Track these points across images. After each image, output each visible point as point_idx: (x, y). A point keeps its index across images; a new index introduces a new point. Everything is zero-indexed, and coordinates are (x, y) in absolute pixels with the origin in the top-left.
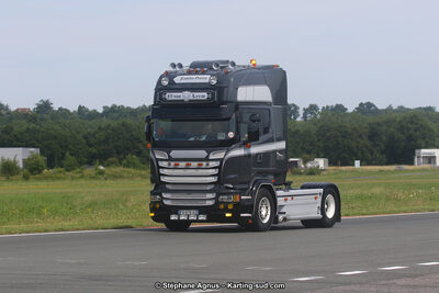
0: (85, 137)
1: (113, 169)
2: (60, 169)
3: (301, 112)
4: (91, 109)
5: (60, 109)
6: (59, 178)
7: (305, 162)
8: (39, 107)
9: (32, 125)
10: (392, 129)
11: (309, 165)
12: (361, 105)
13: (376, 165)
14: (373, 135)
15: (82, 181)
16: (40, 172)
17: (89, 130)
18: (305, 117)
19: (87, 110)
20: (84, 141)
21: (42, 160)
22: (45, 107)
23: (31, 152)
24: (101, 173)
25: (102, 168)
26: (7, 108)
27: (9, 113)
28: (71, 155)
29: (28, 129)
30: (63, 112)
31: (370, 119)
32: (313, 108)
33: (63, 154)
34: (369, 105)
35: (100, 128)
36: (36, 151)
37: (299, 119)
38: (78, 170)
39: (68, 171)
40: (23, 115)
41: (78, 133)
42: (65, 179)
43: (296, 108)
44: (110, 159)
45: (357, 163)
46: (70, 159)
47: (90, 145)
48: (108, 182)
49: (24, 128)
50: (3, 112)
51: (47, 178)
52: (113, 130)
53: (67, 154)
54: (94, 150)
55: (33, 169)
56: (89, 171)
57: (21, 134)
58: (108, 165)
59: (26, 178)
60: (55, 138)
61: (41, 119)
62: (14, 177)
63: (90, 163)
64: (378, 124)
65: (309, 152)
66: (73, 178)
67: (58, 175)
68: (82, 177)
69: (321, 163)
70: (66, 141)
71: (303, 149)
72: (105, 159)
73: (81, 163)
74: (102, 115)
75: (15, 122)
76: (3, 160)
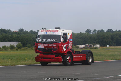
0: (33, 39)
2: (26, 47)
3: (92, 32)
4: (34, 31)
5: (25, 31)
6: (26, 50)
7: (93, 46)
9: (18, 35)
10: (117, 36)
11: (95, 46)
12: (108, 30)
13: (113, 46)
14: (112, 38)
16: (21, 48)
17: (34, 37)
18: (93, 33)
20: (32, 40)
21: (21, 45)
22: (21, 30)
23: (18, 43)
26: (11, 31)
27: (12, 32)
28: (29, 43)
29: (17, 37)
30: (26, 32)
31: (111, 34)
32: (95, 31)
33: (27, 43)
34: (111, 30)
37: (91, 34)
38: (31, 48)
39: (28, 48)
40: (15, 32)
41: (31, 37)
42: (28, 50)
43: (91, 31)
45: (108, 46)
46: (29, 45)
50: (10, 32)
51: (23, 50)
55: (19, 47)
57: (15, 38)
59: (17, 50)
60: (25, 39)
61: (21, 34)
62: (14, 50)
64: (114, 35)
65: (94, 43)
66: (30, 50)
68: (32, 50)
69: (98, 46)
70: (28, 40)
71: (93, 42)
73: (32, 46)
74: (37, 33)
75: (13, 35)
76: (10, 45)
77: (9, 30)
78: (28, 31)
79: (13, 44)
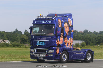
0: (95, 38)
1: (102, 46)
2: (89, 46)
5: (89, 32)
8: (85, 31)
9: (83, 35)
15: (94, 49)
16: (84, 46)
17: (96, 37)
19: (96, 32)
20: (95, 39)
21: (85, 43)
22: (86, 31)
23: (83, 42)
24: (99, 47)
25: (99, 46)
26: (77, 31)
27: (78, 32)
28: (92, 42)
29: (82, 36)
30: (90, 33)
33: (90, 42)
35: (99, 36)
36: (84, 41)
38: (93, 46)
39: (91, 46)
40: (81, 33)
44: (101, 44)
46: (91, 43)
47: (96, 40)
48: (100, 49)
49: (81, 36)
50: (76, 32)
52: (102, 37)
53: (91, 42)
54: (97, 41)
56: (96, 46)
58: (100, 45)
59: (81, 48)
60: (88, 38)
61: (85, 34)
63: (96, 44)
66: (92, 48)
67: (89, 47)
68: (94, 48)
70: (91, 39)
72: (100, 44)
73: (94, 44)
74: (99, 33)
75: (79, 34)
76: (76, 43)
77: (76, 31)
78: (91, 32)
79: (78, 43)
